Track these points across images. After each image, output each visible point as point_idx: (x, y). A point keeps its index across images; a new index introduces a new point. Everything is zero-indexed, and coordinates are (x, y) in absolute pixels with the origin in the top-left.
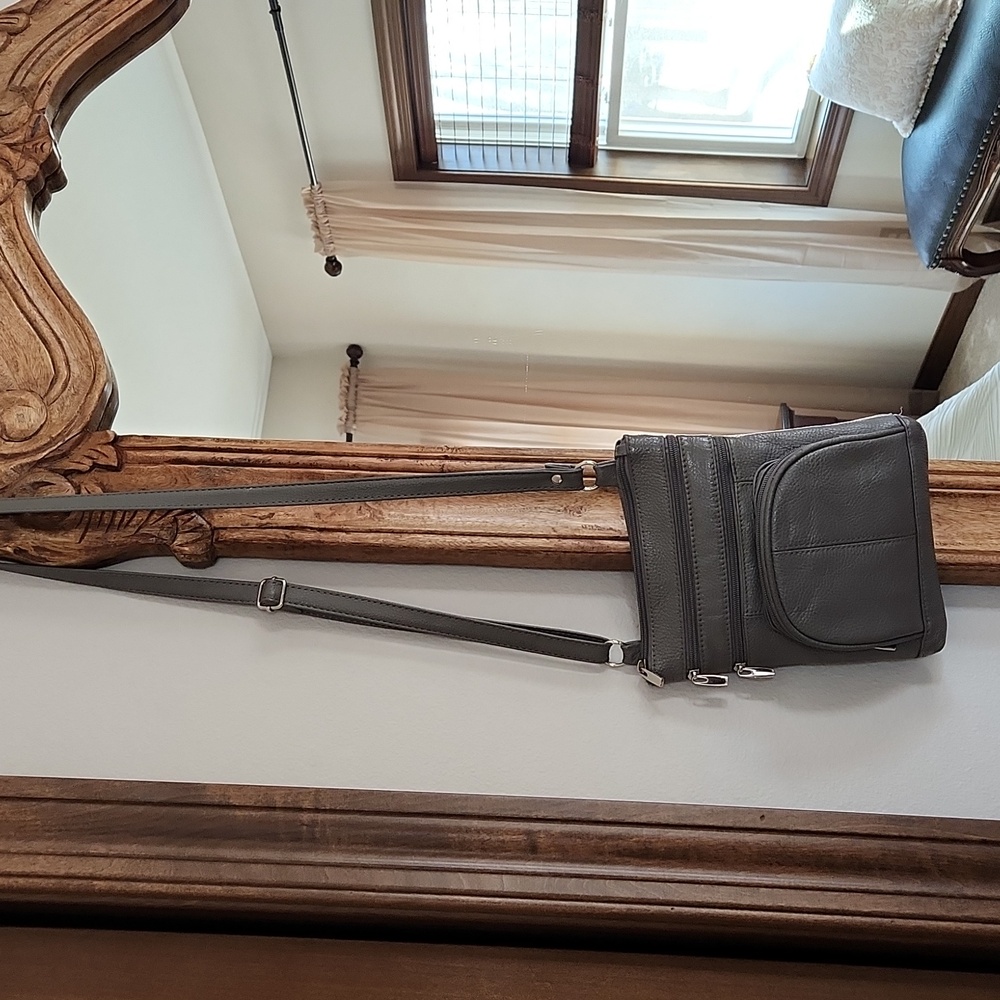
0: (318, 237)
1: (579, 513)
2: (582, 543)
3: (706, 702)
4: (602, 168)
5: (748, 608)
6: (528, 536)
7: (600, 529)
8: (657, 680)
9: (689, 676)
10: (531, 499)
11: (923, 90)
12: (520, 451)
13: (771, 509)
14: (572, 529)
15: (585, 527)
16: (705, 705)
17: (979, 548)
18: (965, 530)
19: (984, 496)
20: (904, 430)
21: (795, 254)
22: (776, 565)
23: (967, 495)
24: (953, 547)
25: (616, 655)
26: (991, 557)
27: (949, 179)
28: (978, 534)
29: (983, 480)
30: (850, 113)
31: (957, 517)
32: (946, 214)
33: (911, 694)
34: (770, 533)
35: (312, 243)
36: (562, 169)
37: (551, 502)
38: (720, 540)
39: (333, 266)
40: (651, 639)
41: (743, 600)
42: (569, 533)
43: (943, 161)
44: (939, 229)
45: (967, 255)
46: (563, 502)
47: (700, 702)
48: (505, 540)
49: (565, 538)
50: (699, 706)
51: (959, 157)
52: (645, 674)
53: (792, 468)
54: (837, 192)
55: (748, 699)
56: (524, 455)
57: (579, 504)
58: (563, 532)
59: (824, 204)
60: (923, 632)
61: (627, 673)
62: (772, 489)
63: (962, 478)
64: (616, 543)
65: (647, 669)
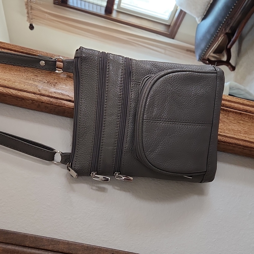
0: (28, 17)
1: (55, 85)
2: (52, 100)
3: (97, 188)
4: (114, 15)
5: (126, 146)
6: (25, 91)
7: (62, 94)
8: (74, 174)
9: (91, 175)
10: (32, 74)
11: (206, 10)
12: (32, 51)
13: (147, 98)
14: (48, 92)
15: (55, 93)
16: (97, 190)
17: (235, 136)
18: (230, 127)
19: (241, 114)
20: (216, 73)
21: (163, 51)
22: (144, 127)
23: (233, 112)
24: (224, 134)
25: (58, 158)
26: (240, 142)
27: (208, 37)
28: (235, 130)
29: (241, 107)
30: (185, 13)
31: (227, 121)
32: (206, 47)
33: (194, 199)
34: (144, 110)
35: (26, 18)
36: (103, 12)
37: (42, 77)
38: (119, 109)
39: (31, 27)
40: (76, 153)
41: (125, 141)
42: (47, 93)
43: (208, 31)
44: (203, 50)
45: (208, 60)
46: (47, 79)
47: (94, 188)
48: (12, 91)
49: (44, 95)
50: (93, 190)
51: (212, 30)
52: (69, 170)
53: (161, 79)
54: (177, 36)
55: (118, 189)
56: (33, 52)
57: (55, 81)
58: (43, 92)
59: (173, 38)
60: (206, 172)
61: (62, 168)
62: (150, 87)
63: (232, 104)
64: (69, 103)
65: (71, 167)
